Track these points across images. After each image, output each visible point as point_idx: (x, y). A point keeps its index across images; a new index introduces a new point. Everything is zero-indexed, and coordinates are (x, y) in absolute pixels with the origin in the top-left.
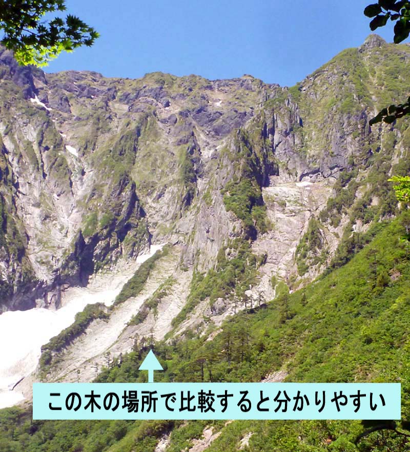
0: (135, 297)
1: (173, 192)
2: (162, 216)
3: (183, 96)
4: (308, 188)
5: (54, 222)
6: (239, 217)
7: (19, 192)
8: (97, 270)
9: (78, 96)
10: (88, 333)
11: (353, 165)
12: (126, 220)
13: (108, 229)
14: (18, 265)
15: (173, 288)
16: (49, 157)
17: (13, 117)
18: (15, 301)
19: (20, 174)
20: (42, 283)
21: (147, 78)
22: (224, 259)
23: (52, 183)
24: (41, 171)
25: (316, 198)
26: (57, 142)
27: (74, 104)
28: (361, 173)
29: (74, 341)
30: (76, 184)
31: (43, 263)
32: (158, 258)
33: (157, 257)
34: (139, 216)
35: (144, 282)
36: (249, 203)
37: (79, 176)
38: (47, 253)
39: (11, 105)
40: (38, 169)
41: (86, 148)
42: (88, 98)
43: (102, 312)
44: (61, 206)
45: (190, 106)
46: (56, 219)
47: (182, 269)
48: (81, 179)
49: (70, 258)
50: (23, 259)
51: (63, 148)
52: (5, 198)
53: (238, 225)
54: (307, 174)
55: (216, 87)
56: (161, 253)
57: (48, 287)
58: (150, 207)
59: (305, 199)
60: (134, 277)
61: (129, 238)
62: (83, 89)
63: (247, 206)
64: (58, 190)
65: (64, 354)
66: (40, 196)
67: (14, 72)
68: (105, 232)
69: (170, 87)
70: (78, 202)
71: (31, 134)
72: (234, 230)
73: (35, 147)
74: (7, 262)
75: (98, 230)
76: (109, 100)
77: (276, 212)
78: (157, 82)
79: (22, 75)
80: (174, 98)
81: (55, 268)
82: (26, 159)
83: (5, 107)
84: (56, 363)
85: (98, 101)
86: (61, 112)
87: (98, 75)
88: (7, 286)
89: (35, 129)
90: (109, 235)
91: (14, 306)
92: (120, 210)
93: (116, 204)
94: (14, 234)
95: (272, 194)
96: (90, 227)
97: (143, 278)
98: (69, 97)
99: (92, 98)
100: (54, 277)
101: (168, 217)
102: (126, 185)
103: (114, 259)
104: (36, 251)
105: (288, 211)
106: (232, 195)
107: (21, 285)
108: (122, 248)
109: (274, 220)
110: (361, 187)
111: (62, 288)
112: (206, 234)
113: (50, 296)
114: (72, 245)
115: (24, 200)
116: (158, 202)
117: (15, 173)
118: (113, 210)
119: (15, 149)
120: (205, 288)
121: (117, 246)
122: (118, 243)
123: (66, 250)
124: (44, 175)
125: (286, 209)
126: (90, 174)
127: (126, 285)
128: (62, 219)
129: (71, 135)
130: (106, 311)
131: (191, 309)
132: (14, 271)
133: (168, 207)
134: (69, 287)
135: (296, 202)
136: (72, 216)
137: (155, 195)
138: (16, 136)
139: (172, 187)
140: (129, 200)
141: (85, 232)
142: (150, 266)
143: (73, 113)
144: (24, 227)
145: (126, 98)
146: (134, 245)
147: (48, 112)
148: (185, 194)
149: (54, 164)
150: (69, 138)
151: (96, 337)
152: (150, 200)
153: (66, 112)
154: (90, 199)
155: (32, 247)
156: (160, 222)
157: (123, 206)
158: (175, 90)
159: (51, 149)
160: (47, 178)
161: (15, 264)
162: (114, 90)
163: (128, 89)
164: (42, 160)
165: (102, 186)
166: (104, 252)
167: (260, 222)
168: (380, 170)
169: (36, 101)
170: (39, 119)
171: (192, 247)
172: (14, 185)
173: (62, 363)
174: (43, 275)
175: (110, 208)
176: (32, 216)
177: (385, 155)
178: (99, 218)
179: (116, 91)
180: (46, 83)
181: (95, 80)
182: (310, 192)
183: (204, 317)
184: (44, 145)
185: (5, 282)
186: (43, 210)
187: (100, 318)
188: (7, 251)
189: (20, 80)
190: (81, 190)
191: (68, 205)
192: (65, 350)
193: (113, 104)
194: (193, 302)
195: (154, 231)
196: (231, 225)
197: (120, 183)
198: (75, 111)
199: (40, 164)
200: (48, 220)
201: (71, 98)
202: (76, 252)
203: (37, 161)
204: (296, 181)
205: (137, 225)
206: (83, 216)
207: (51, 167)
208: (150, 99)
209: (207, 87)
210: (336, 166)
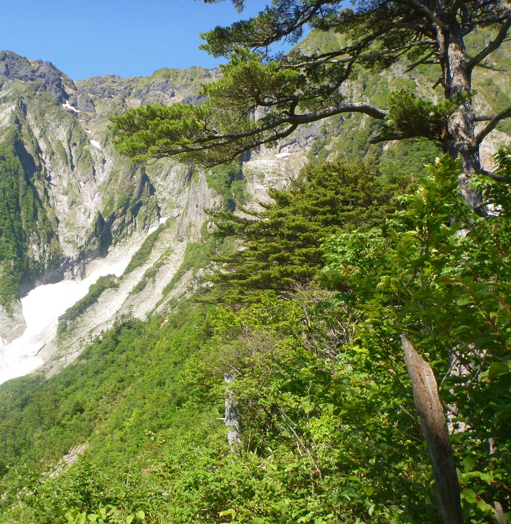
0: (141, 266)
1: (177, 171)
2: (169, 192)
3: (186, 86)
4: (286, 159)
5: (80, 206)
6: (219, 193)
7: (51, 184)
8: (115, 244)
9: (101, 97)
10: (100, 302)
11: (326, 133)
12: (138, 199)
13: (123, 208)
14: (48, 246)
15: (170, 258)
16: (76, 151)
17: (47, 122)
18: (47, 276)
19: (52, 169)
20: (69, 259)
21: (156, 74)
22: (207, 232)
23: (79, 173)
24: (70, 165)
25: (292, 167)
26: (83, 138)
27: (98, 105)
28: (333, 140)
29: (87, 310)
30: (98, 172)
31: (70, 242)
32: (162, 231)
33: (161, 229)
34: (148, 194)
35: (149, 252)
36: (229, 178)
37: (101, 165)
38: (73, 233)
39: (45, 111)
40: (67, 163)
41: (107, 140)
42: (109, 97)
43: (113, 282)
44: (85, 192)
45: (192, 94)
46: (81, 204)
47: (178, 240)
48: (103, 167)
49: (92, 236)
50: (52, 240)
51: (87, 143)
52: (38, 190)
53: (218, 200)
54: (286, 145)
55: (214, 74)
56: (164, 226)
57: (74, 262)
58: (159, 185)
59: (282, 169)
60: (141, 249)
61: (142, 214)
62: (104, 91)
63: (226, 182)
64: (84, 178)
65: (78, 322)
66: (68, 186)
67: (48, 84)
68: (120, 210)
69: (174, 80)
70: (99, 187)
71: (62, 134)
72: (214, 205)
73: (65, 145)
74: (39, 244)
75: (115, 209)
76: (126, 97)
77: (255, 183)
78: (164, 76)
79: (54, 86)
80: (178, 89)
81: (79, 245)
82: (58, 156)
83: (40, 114)
84: (71, 330)
85: (117, 99)
86: (87, 113)
87: (117, 77)
88: (39, 264)
89: (65, 130)
90: (124, 212)
91: (46, 280)
92: (133, 191)
93: (129, 186)
94: (44, 221)
95: (252, 168)
96: (108, 208)
97: (148, 249)
98: (93, 99)
99: (112, 97)
100: (79, 252)
101: (174, 193)
102: (137, 169)
103: (129, 232)
104: (64, 232)
105: (267, 182)
106: (213, 173)
107: (51, 262)
108: (136, 223)
109: (253, 192)
110: (331, 154)
111: (86, 262)
112: (196, 209)
113: (76, 269)
114: (92, 225)
115: (55, 191)
116: (166, 181)
117: (48, 169)
118: (127, 191)
119: (48, 148)
120: (191, 259)
121: (131, 221)
122: (132, 219)
123: (88, 229)
124: (73, 167)
125: (265, 180)
126: (110, 162)
127: (134, 257)
128: (86, 203)
129: (95, 130)
130: (116, 281)
131: (179, 278)
132: (44, 251)
133: (174, 184)
134: (92, 260)
135: (274, 173)
136: (94, 200)
137: (163, 174)
138: (49, 138)
139: (177, 166)
140: (140, 182)
141: (104, 211)
142: (155, 238)
143: (97, 112)
144: (54, 213)
145: (139, 94)
146: (145, 219)
147: (77, 114)
148: (187, 171)
149: (80, 157)
150: (93, 133)
151: (107, 305)
152: (158, 180)
153: (91, 112)
154: (108, 183)
155: (61, 229)
156: (167, 198)
157: (135, 187)
158: (179, 82)
159: (78, 145)
160: (75, 169)
161: (45, 246)
162: (129, 88)
163: (141, 86)
164: (71, 154)
165: (117, 172)
166: (121, 227)
167: (239, 195)
168: (347, 137)
169: (67, 105)
170: (67, 121)
171: (186, 220)
172: (46, 179)
173: (76, 330)
174: (70, 252)
175: (124, 190)
176: (61, 203)
177: (354, 121)
178: (116, 200)
179: (131, 89)
180: (76, 89)
181: (114, 82)
182: (288, 162)
183: (188, 287)
184: (72, 142)
185: (37, 261)
186: (70, 197)
187: (111, 287)
188: (39, 236)
189: (53, 90)
190: (102, 177)
191: (91, 191)
192: (79, 318)
193: (129, 101)
194: (180, 273)
195: (162, 206)
196: (212, 201)
197: (132, 168)
198: (99, 110)
199: (69, 158)
200: (74, 206)
201: (95, 99)
202: (96, 230)
203: (66, 156)
204: (275, 153)
205: (148, 202)
206: (103, 198)
207: (78, 160)
208: (158, 92)
209: (206, 75)
210: (311, 136)
